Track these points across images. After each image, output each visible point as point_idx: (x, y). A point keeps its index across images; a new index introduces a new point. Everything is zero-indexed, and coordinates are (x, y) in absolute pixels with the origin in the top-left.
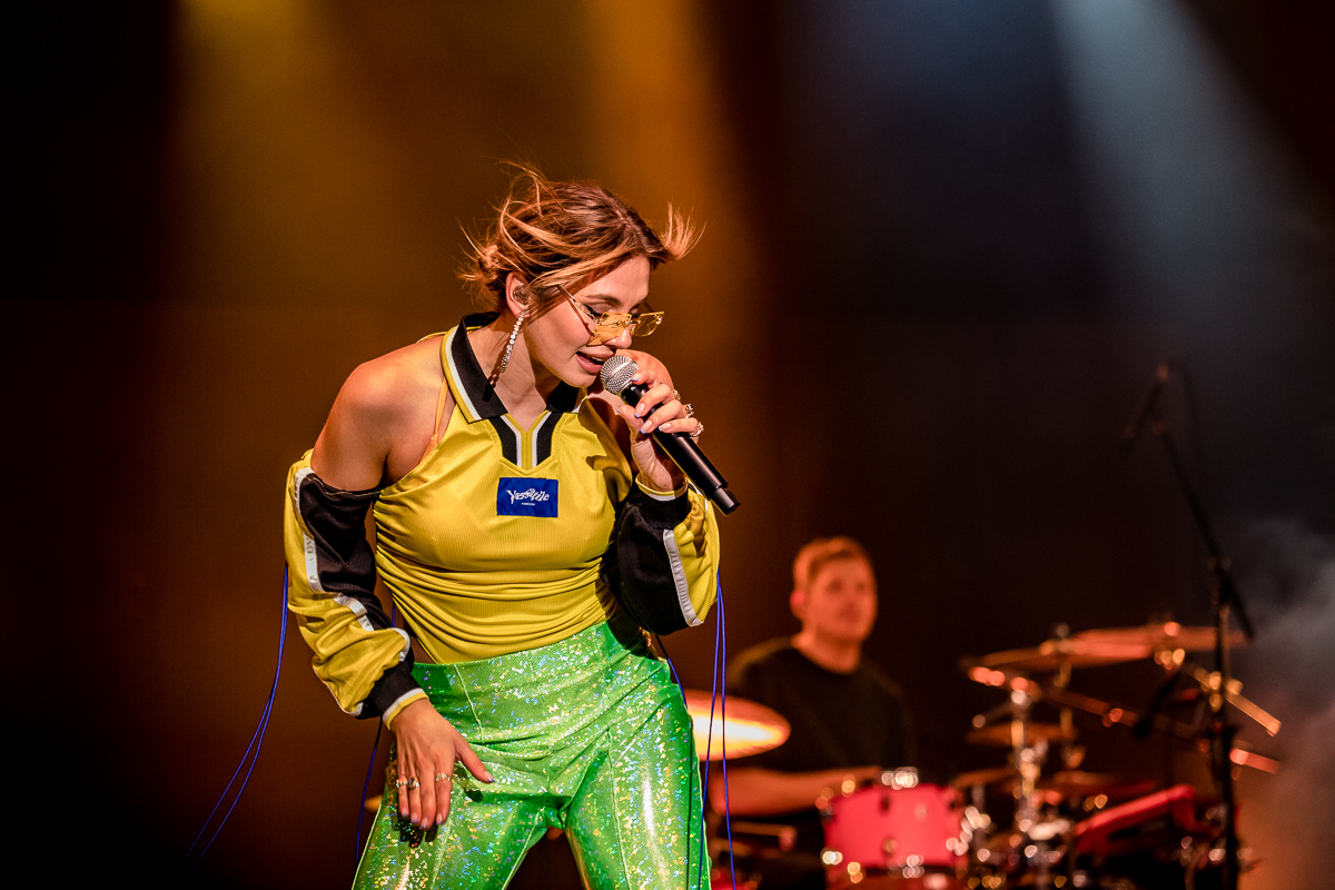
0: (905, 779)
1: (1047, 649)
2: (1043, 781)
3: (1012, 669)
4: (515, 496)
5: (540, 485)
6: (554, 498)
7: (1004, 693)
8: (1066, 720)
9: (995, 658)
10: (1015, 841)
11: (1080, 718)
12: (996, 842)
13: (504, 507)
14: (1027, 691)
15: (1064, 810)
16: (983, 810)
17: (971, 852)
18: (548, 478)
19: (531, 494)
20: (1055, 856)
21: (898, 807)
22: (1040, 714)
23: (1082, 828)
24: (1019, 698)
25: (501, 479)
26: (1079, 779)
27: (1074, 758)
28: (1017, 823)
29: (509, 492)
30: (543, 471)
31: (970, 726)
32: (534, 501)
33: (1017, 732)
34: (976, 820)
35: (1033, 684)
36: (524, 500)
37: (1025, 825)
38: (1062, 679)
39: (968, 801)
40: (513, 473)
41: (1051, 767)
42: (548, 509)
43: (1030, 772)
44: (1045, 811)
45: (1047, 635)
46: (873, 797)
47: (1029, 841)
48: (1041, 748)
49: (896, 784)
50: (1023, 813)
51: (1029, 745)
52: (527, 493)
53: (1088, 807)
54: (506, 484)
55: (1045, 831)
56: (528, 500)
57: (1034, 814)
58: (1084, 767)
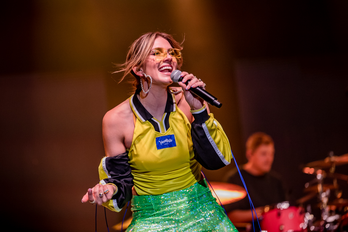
0: (285, 206)
1: (327, 160)
2: (329, 203)
3: (316, 168)
4: (162, 142)
5: (169, 137)
6: (174, 140)
7: (315, 175)
8: (335, 183)
9: (310, 164)
10: (322, 223)
11: (340, 182)
12: (316, 224)
13: (159, 147)
14: (322, 174)
15: (337, 212)
16: (311, 214)
17: (308, 227)
18: (171, 134)
19: (166, 140)
20: (335, 227)
21: (283, 215)
22: (327, 182)
23: (344, 217)
24: (319, 176)
25: (156, 138)
26: (341, 201)
27: (339, 195)
28: (322, 218)
29: (160, 141)
30: (169, 132)
31: (304, 187)
32: (168, 143)
33: (320, 188)
34: (309, 217)
35: (324, 171)
36: (165, 143)
37: (325, 217)
38: (333, 170)
39: (306, 211)
40: (160, 136)
41: (332, 199)
42: (172, 144)
43: (325, 200)
44: (331, 213)
45: (327, 155)
46: (274, 213)
47: (326, 223)
48: (328, 192)
49: (282, 208)
50: (324, 213)
51: (324, 191)
52: (165, 141)
53: (345, 210)
54: (158, 139)
55: (331, 219)
56: (166, 143)
57: (327, 214)
58: (342, 197)
